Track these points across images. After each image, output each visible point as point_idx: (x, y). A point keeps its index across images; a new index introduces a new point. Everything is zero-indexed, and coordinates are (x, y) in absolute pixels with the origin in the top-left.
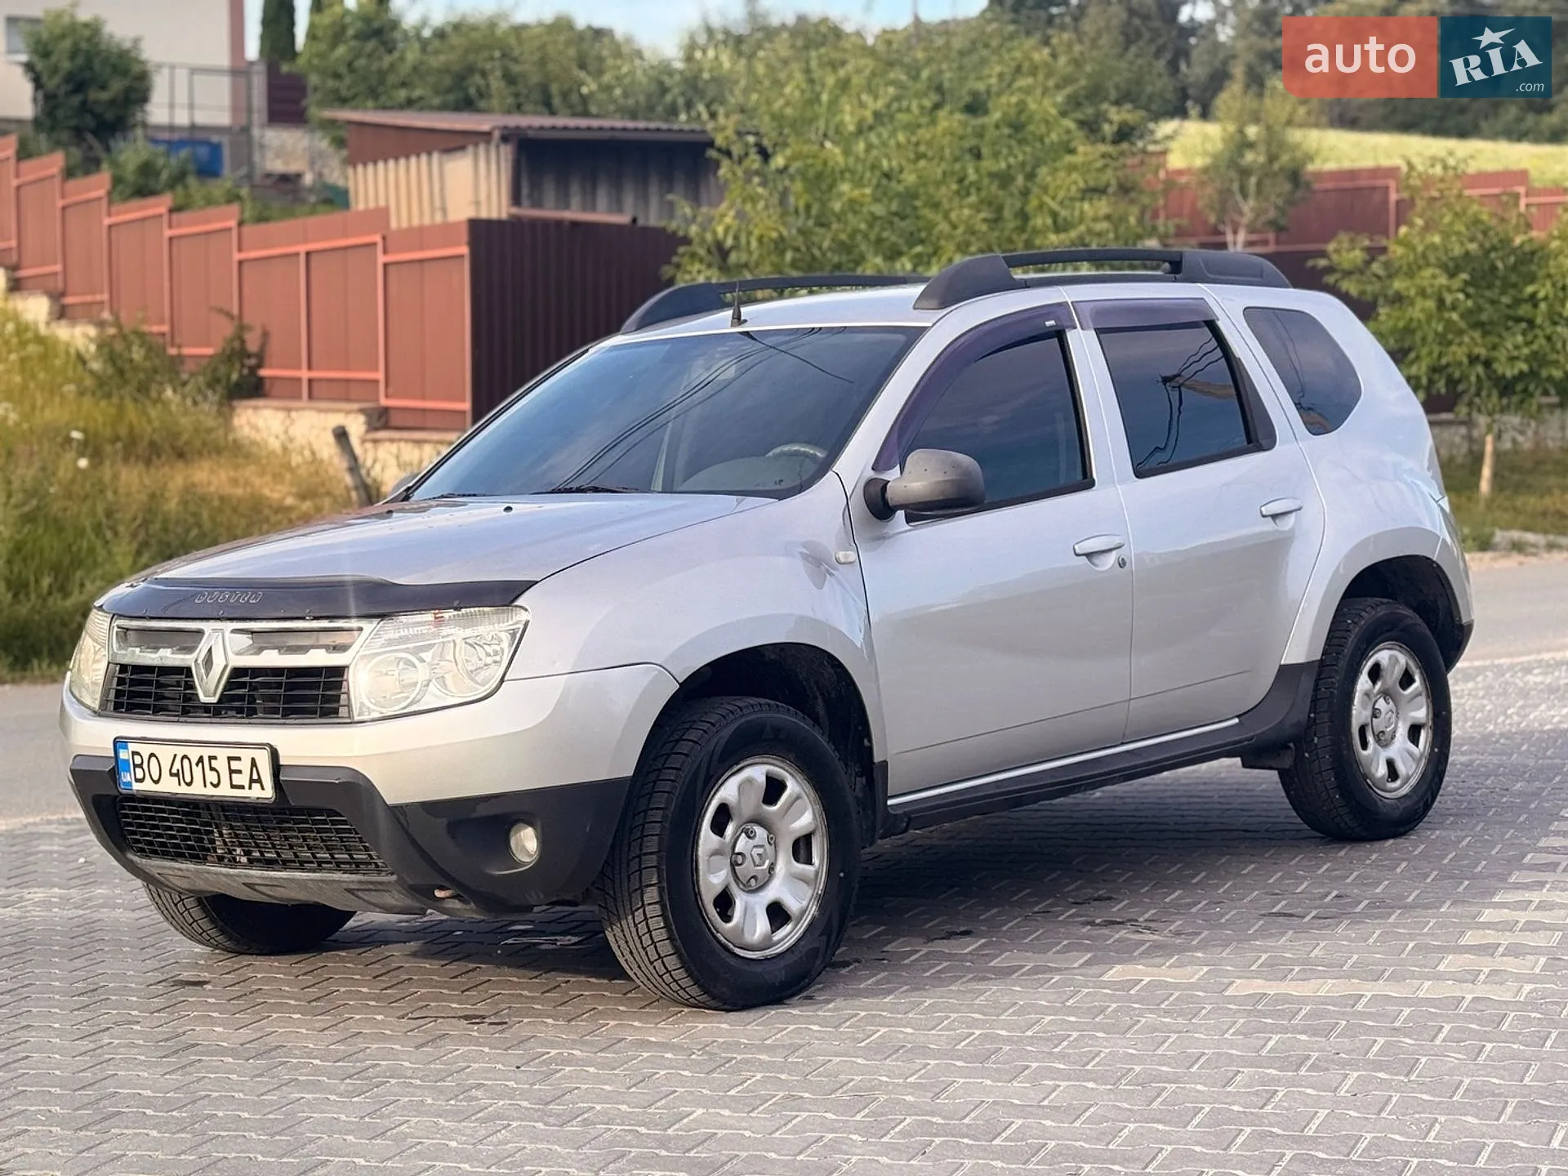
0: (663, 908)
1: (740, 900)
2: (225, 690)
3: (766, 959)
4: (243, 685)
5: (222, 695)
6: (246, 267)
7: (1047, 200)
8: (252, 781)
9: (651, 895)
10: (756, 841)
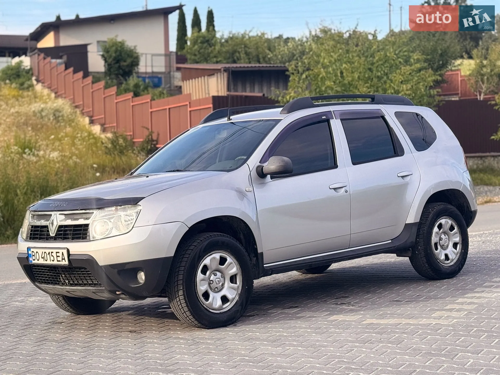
0: (184, 297)
1: (212, 295)
2: (57, 232)
3: (221, 313)
4: (62, 230)
5: (56, 233)
6: (153, 114)
7: (392, 85)
8: (62, 259)
9: (181, 293)
10: (217, 277)
